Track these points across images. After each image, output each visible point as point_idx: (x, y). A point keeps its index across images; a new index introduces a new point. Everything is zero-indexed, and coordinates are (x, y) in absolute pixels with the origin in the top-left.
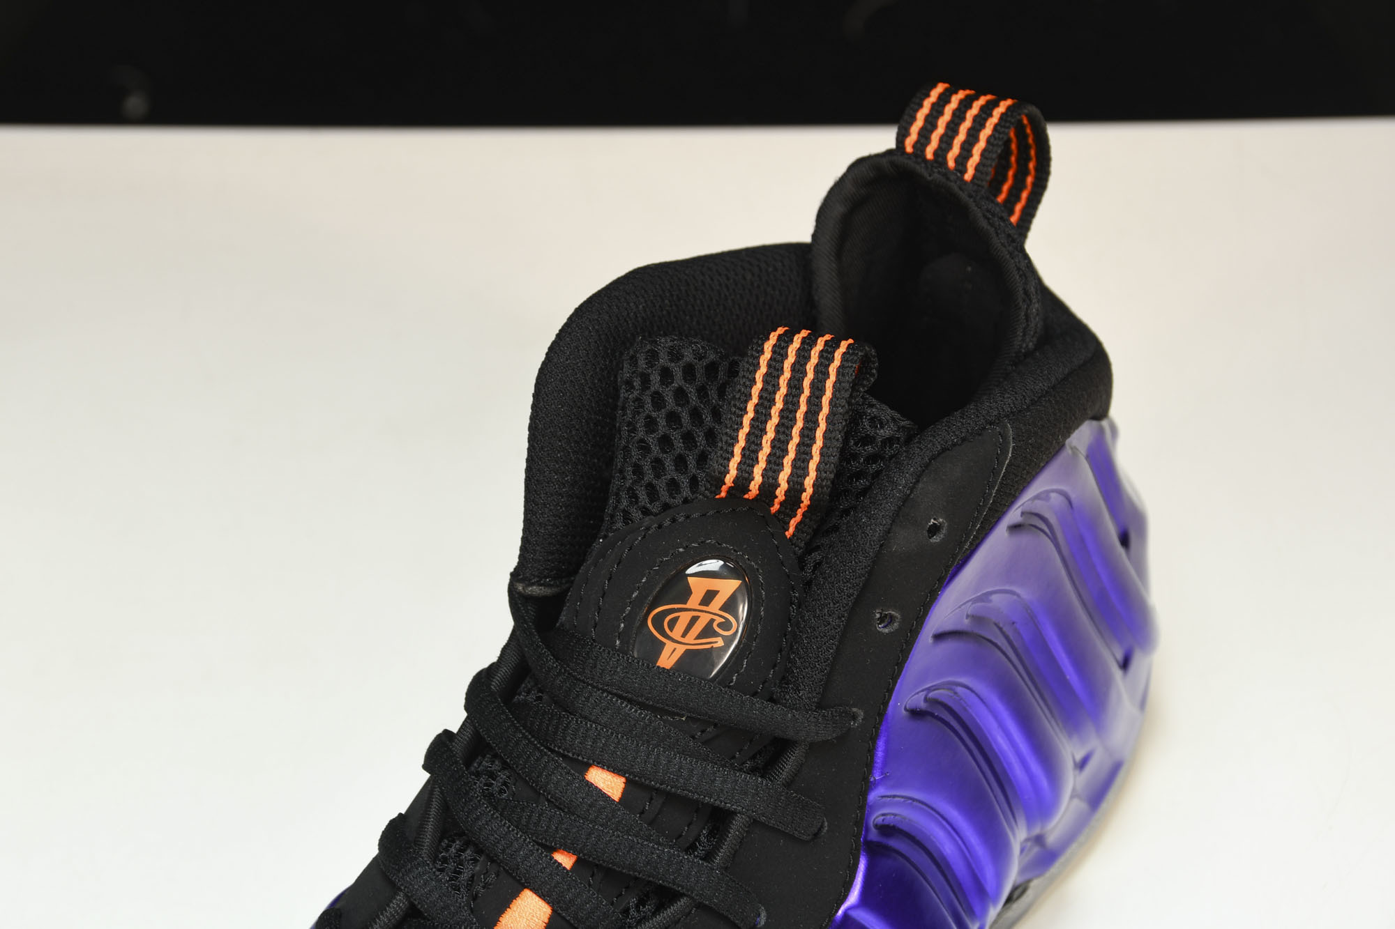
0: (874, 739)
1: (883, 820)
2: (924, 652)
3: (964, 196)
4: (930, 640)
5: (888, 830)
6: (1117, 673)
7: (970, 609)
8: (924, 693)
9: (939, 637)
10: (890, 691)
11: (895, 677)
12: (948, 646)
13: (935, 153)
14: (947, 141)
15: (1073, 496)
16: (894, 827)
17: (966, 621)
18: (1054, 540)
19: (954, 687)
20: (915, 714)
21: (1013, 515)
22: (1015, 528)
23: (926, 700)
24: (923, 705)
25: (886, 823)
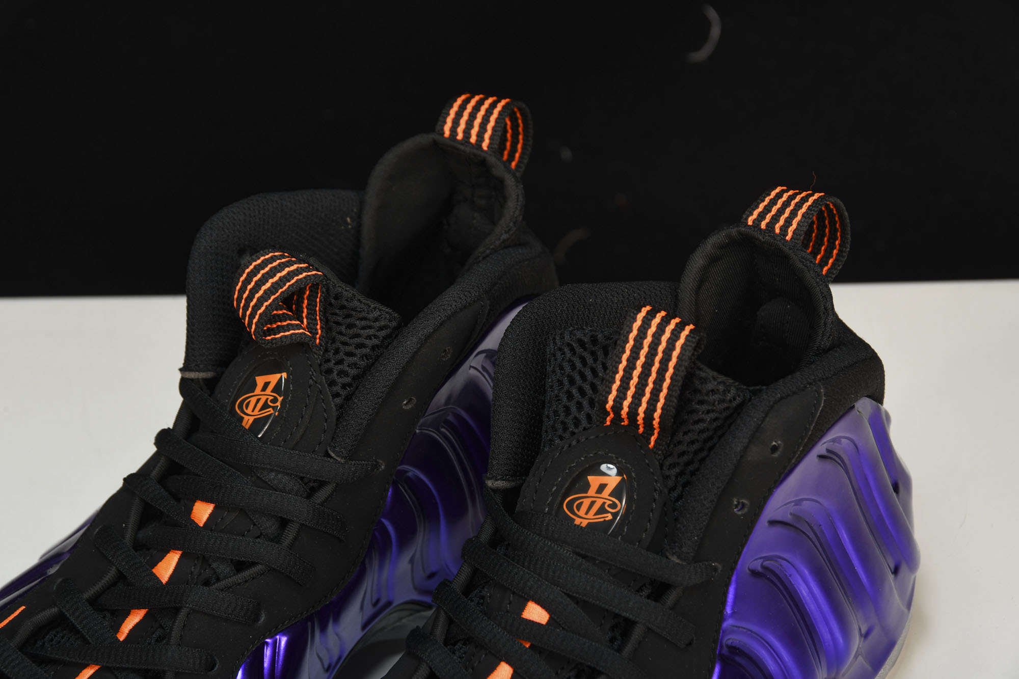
0: (727, 585)
1: (732, 643)
2: (762, 533)
3: (786, 249)
4: (767, 524)
5: (734, 649)
6: (891, 577)
7: (792, 508)
8: (762, 560)
9: (772, 523)
10: (739, 554)
11: (743, 546)
12: (777, 530)
13: (767, 225)
14: (775, 219)
15: (859, 445)
16: (738, 649)
17: (790, 516)
18: (847, 472)
19: (779, 560)
20: (754, 573)
21: (821, 448)
22: (821, 457)
23: (763, 567)
24: (760, 569)
25: (734, 645)
